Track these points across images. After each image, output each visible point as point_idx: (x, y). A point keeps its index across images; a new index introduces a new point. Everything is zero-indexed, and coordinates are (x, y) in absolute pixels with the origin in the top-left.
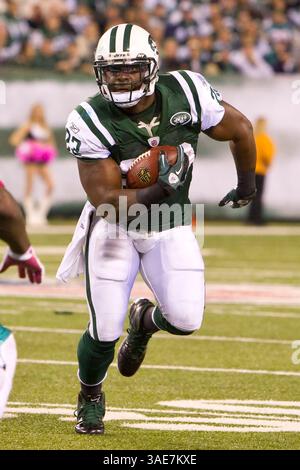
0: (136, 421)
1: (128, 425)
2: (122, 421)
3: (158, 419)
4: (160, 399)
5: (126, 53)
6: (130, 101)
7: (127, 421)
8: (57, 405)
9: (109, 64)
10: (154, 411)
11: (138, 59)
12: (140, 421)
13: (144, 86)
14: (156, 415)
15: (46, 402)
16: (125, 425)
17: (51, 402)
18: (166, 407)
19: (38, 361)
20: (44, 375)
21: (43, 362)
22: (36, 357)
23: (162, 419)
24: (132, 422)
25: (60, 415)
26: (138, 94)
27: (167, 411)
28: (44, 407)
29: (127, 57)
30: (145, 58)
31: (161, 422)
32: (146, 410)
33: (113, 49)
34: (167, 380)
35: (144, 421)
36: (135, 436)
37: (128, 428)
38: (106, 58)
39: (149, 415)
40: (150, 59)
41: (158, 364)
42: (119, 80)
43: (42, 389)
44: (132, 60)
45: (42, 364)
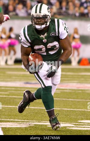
0: (71, 127)
1: (69, 128)
2: (67, 127)
3: (78, 126)
4: (79, 120)
5: (40, 14)
6: (41, 28)
7: (68, 127)
8: (47, 122)
9: (35, 17)
10: (77, 124)
11: (44, 15)
12: (73, 127)
13: (45, 24)
14: (78, 125)
15: (43, 121)
16: (68, 128)
17: (44, 121)
18: (81, 122)
19: (41, 108)
20: (42, 112)
21: (42, 108)
22: (40, 107)
23: (79, 126)
24: (70, 127)
25: (47, 125)
26: (44, 26)
27: (81, 124)
28: (43, 122)
29: (40, 15)
30: (46, 15)
31: (79, 127)
32: (74, 123)
33: (36, 12)
34: (81, 114)
35: (74, 127)
36: (71, 131)
37: (69, 129)
38: (34, 15)
39: (75, 125)
40: (47, 15)
41: (78, 109)
42: (38, 22)
43: (42, 117)
44: (42, 16)
45: (42, 109)
